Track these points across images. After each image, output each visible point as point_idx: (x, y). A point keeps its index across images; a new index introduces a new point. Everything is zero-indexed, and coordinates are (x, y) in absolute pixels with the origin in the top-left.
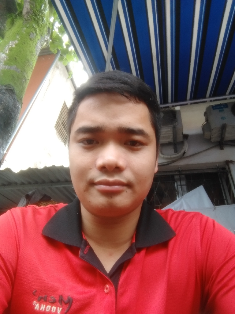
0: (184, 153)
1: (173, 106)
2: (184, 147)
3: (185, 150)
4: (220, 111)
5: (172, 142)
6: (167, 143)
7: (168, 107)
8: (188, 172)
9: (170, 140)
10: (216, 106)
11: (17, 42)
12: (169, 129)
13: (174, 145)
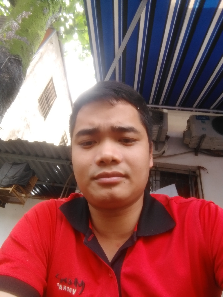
1: (163, 108)
2: (164, 147)
4: (202, 122)
7: (158, 108)
8: (164, 170)
10: (200, 116)
11: (30, 13)
12: (156, 129)
13: (155, 143)
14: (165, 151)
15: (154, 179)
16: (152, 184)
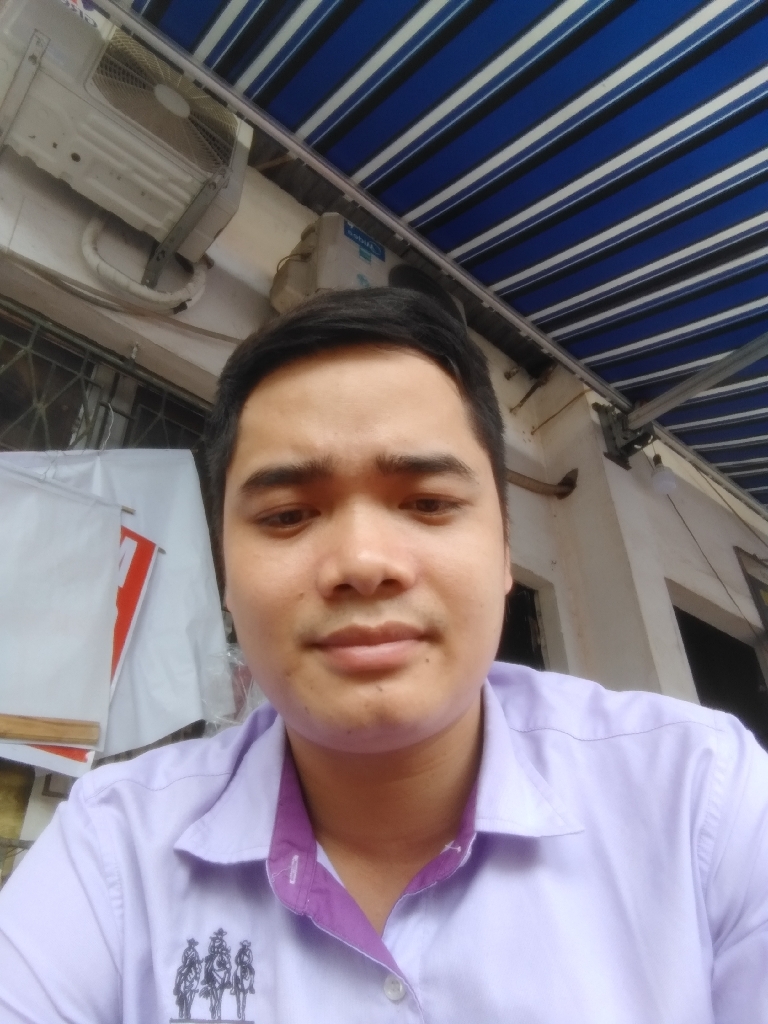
0: (182, 306)
1: (240, 115)
2: (190, 285)
3: (189, 300)
5: (159, 237)
6: (139, 227)
7: (224, 103)
9: (158, 224)
12: (188, 179)
13: (152, 255)
14: (189, 304)
15: (105, 399)
16: (91, 418)
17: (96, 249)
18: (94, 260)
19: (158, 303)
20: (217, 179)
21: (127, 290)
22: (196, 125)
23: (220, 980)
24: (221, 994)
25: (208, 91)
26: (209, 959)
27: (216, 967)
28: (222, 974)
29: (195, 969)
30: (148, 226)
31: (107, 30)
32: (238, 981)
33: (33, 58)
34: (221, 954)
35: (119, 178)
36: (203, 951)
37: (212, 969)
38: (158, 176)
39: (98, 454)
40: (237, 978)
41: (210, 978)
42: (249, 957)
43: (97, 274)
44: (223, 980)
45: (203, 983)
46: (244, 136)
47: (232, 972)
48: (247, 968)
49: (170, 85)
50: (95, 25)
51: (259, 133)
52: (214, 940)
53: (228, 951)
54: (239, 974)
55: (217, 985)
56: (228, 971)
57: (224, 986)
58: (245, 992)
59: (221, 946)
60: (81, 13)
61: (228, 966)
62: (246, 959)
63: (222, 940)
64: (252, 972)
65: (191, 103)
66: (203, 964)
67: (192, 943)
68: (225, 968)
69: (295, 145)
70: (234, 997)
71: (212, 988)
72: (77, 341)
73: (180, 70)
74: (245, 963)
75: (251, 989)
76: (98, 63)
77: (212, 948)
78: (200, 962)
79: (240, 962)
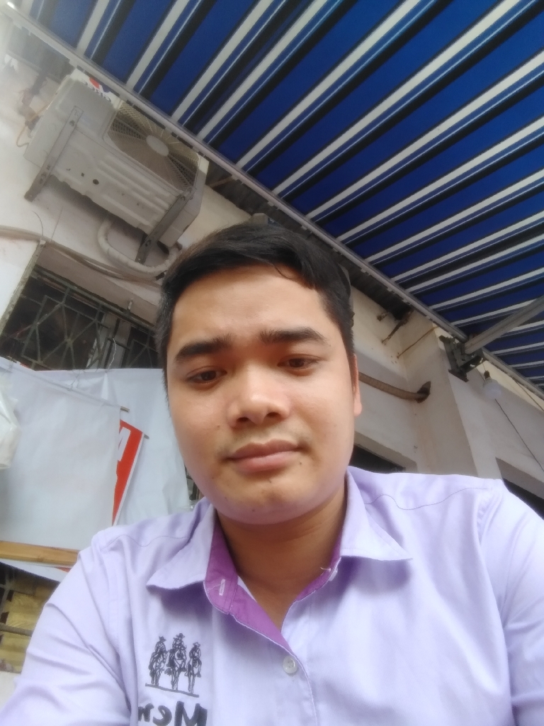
5: (147, 231)
6: (135, 225)
7: (191, 146)
9: (146, 223)
12: (167, 195)
13: (142, 242)
15: (110, 336)
16: (101, 348)
17: (107, 239)
18: (106, 246)
19: (146, 273)
20: (187, 194)
21: (126, 265)
22: (173, 161)
23: (178, 666)
24: (179, 674)
25: (181, 140)
26: (173, 651)
27: (176, 657)
28: (180, 662)
29: (163, 656)
30: (141, 224)
31: (117, 103)
32: (190, 668)
33: (72, 123)
34: (180, 650)
35: (123, 194)
36: (168, 645)
37: (174, 658)
38: (147, 193)
39: (106, 372)
40: (189, 666)
41: (172, 664)
42: (198, 653)
43: (107, 256)
44: (181, 665)
45: (168, 665)
46: (203, 166)
47: (187, 662)
48: (196, 661)
49: (156, 135)
50: (110, 101)
51: (212, 164)
52: (176, 640)
53: (185, 648)
54: (191, 663)
55: (176, 669)
56: (184, 661)
57: (181, 669)
58: (194, 676)
59: (180, 644)
60: (102, 94)
61: (184, 657)
62: (196, 655)
63: (181, 641)
64: (200, 663)
65: (170, 147)
66: (169, 654)
67: (162, 640)
68: (182, 658)
69: (236, 171)
70: (187, 678)
71: (173, 670)
72: (94, 299)
73: (163, 127)
74: (195, 657)
75: (199, 675)
76: (111, 123)
77: (174, 645)
78: (166, 652)
79: (193, 656)
